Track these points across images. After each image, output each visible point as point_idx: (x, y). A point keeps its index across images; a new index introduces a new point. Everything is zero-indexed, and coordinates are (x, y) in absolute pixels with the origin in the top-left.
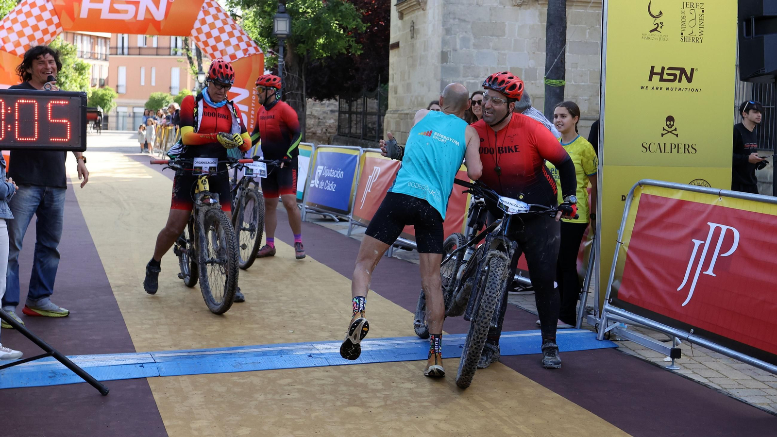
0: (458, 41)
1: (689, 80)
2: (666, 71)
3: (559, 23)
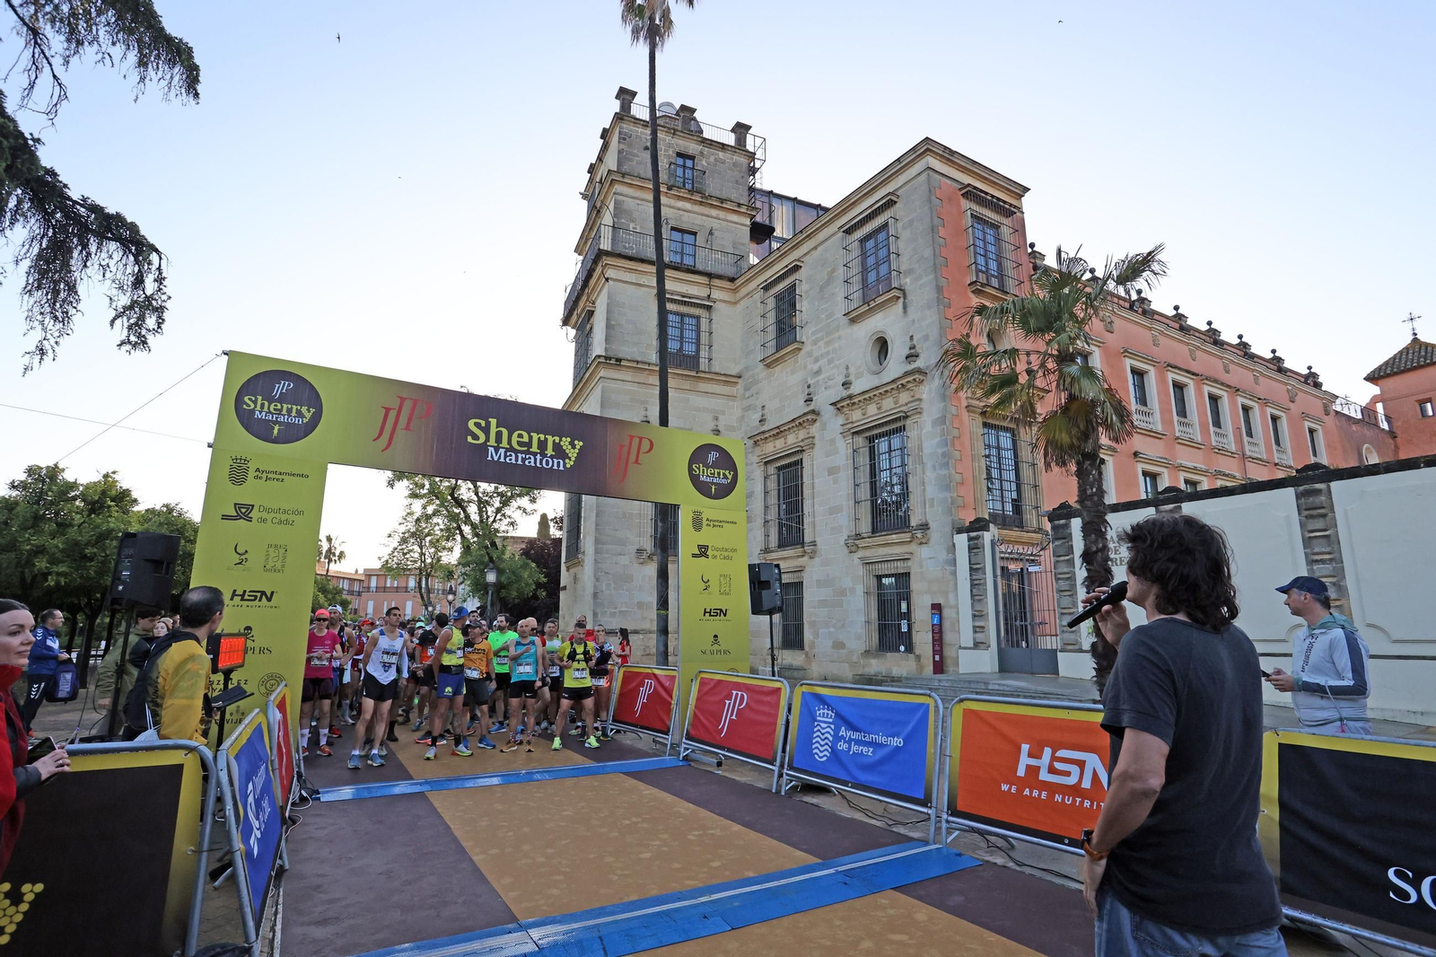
0: (604, 586)
1: (725, 614)
2: (712, 611)
3: (663, 575)
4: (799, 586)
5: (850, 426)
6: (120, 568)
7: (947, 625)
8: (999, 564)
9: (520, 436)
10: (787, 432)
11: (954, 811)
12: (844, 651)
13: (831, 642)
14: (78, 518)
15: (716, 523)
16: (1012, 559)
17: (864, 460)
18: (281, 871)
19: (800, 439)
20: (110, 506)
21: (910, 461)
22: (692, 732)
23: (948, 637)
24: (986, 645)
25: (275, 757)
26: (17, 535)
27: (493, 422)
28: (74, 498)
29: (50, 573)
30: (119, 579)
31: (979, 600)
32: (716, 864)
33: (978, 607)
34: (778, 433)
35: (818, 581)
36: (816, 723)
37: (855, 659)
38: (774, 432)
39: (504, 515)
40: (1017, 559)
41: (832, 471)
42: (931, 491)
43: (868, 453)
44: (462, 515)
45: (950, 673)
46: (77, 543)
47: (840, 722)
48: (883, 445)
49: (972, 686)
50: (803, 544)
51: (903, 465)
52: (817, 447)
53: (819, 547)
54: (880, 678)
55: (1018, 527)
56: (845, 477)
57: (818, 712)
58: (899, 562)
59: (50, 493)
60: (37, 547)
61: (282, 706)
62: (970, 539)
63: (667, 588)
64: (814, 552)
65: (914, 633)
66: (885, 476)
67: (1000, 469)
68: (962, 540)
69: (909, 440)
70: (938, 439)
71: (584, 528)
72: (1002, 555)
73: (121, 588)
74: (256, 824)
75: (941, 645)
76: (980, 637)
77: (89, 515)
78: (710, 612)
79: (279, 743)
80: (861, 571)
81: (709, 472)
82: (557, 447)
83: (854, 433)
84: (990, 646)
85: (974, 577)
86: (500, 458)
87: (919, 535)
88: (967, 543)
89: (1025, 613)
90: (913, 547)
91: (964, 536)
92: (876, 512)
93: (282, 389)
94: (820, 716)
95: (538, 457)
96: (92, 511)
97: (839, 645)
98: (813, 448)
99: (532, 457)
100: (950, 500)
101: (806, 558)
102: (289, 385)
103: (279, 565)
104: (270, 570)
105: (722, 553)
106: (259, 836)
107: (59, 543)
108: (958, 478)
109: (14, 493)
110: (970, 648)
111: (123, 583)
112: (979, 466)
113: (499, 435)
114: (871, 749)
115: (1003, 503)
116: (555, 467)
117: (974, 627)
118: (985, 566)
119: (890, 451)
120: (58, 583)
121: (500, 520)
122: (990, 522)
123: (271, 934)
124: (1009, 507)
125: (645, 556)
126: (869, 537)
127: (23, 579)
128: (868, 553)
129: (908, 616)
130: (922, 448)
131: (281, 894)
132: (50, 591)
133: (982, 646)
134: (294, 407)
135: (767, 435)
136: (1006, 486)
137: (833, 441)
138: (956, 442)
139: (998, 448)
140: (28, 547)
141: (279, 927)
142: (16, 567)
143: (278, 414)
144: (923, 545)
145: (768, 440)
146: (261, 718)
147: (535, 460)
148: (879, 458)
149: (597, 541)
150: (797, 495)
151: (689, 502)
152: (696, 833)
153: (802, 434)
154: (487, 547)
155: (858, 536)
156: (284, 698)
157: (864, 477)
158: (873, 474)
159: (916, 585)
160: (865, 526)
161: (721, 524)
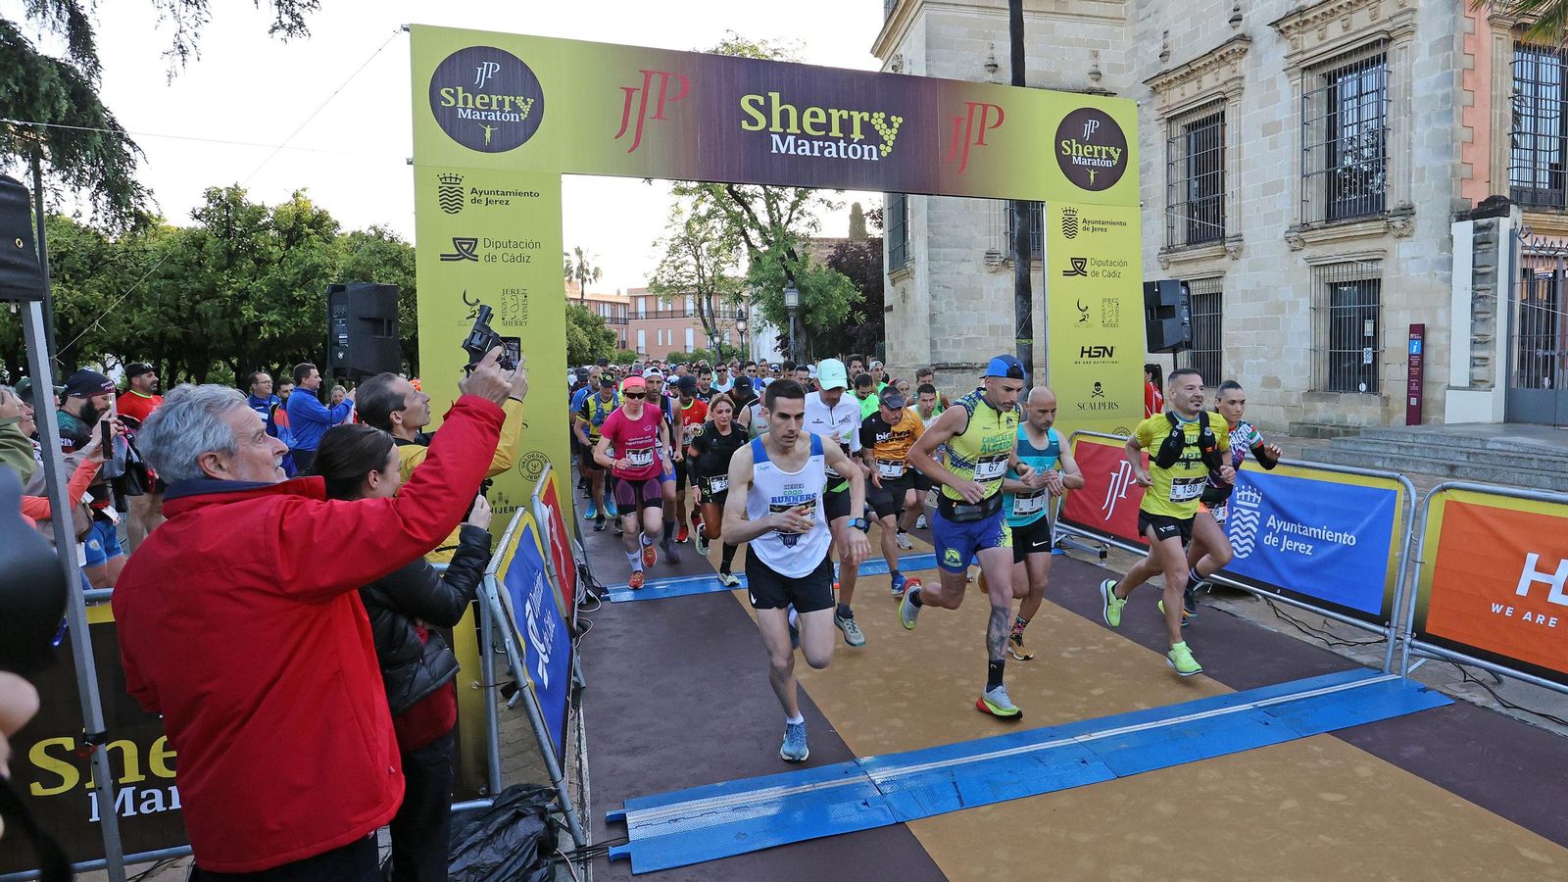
0: (943, 305)
1: (1110, 355)
2: (1093, 350)
3: (1024, 290)
4: (1216, 299)
5: (1299, 57)
6: (335, 331)
7: (1431, 355)
8: (1519, 265)
9: (814, 115)
10: (1203, 72)
11: (1420, 633)
12: (1277, 390)
13: (1260, 377)
14: (276, 252)
15: (1096, 226)
16: (1541, 257)
17: (1318, 111)
18: (578, 690)
19: (1221, 82)
20: (308, 235)
21: (1390, 111)
22: (1066, 511)
23: (1432, 371)
24: (1489, 384)
25: (551, 562)
26: (214, 278)
27: (775, 97)
28: (266, 227)
29: (261, 323)
30: (337, 344)
31: (1484, 320)
32: (1097, 692)
33: (1481, 330)
34: (1187, 73)
35: (1245, 293)
36: (1235, 509)
37: (1294, 402)
38: (1183, 72)
39: (801, 212)
40: (1549, 257)
41: (1270, 129)
42: (1422, 156)
43: (1325, 100)
44: (746, 216)
45: (1432, 422)
46: (282, 284)
47: (1270, 509)
48: (1349, 86)
49: (1462, 443)
50: (1222, 238)
51: (1380, 116)
52: (1246, 93)
53: (1247, 241)
54: (1328, 428)
55: (1557, 208)
56: (1289, 139)
57: (1238, 494)
58: (1365, 264)
59: (238, 223)
60: (240, 291)
61: (550, 498)
62: (1477, 229)
63: (1030, 309)
64: (1239, 250)
65: (1381, 366)
66: (1350, 132)
67: (1536, 117)
68: (1464, 231)
69: (1392, 77)
70: (1439, 73)
71: (913, 225)
72: (1526, 252)
73: (341, 355)
74: (541, 648)
75: (1420, 384)
76: (1480, 373)
77: (288, 248)
78: (1090, 352)
79: (553, 543)
80: (1307, 277)
81: (1085, 150)
82: (867, 127)
83: (1304, 69)
84: (1493, 386)
85: (1478, 286)
86: (788, 149)
87: (1398, 224)
88: (1470, 236)
89: (1553, 339)
90: (1387, 243)
91: (1469, 225)
92: (1335, 185)
93: (487, 74)
94: (1240, 499)
95: (842, 144)
96: (290, 242)
97: (1272, 382)
98: (1240, 94)
99: (833, 145)
100: (1449, 171)
101: (1227, 259)
102: (495, 67)
103: (520, 316)
104: (510, 323)
105: (1106, 268)
106: (547, 660)
107: (260, 285)
108: (1466, 134)
109: (199, 225)
110: (1463, 389)
111: (343, 349)
112: (1501, 115)
113: (785, 115)
114: (1311, 547)
115: (1535, 171)
116: (866, 157)
117: (1473, 358)
118: (1497, 269)
119: (1360, 94)
120: (272, 335)
121: (798, 218)
122: (1511, 201)
123: (578, 762)
124: (1544, 177)
125: (998, 261)
126: (1321, 228)
127: (234, 332)
128: (1319, 251)
129: (1374, 341)
130: (1411, 90)
131: (582, 716)
132: (265, 343)
133: (1483, 386)
134: (507, 99)
135: (1171, 77)
136: (1543, 143)
137: (1271, 83)
138: (1468, 77)
139: (1536, 83)
140: (230, 293)
141: (584, 757)
142: (223, 318)
143: (489, 110)
144: (1403, 239)
145: (1174, 85)
146: (528, 518)
147: (838, 148)
148: (1342, 107)
149: (931, 244)
150: (1216, 167)
151: (1057, 195)
152: (1072, 649)
153: (1224, 73)
154: (782, 259)
155: (1305, 227)
156: (551, 485)
157: (1318, 138)
158: (1332, 131)
159: (1388, 297)
160: (1316, 212)
161: (1103, 226)
